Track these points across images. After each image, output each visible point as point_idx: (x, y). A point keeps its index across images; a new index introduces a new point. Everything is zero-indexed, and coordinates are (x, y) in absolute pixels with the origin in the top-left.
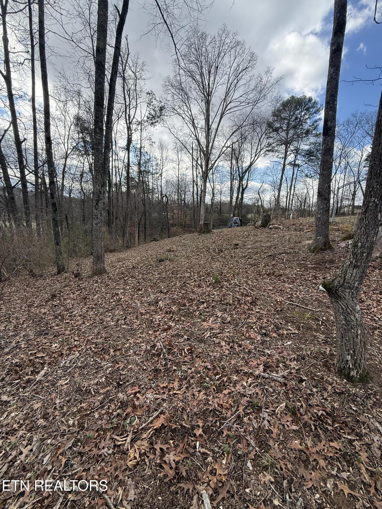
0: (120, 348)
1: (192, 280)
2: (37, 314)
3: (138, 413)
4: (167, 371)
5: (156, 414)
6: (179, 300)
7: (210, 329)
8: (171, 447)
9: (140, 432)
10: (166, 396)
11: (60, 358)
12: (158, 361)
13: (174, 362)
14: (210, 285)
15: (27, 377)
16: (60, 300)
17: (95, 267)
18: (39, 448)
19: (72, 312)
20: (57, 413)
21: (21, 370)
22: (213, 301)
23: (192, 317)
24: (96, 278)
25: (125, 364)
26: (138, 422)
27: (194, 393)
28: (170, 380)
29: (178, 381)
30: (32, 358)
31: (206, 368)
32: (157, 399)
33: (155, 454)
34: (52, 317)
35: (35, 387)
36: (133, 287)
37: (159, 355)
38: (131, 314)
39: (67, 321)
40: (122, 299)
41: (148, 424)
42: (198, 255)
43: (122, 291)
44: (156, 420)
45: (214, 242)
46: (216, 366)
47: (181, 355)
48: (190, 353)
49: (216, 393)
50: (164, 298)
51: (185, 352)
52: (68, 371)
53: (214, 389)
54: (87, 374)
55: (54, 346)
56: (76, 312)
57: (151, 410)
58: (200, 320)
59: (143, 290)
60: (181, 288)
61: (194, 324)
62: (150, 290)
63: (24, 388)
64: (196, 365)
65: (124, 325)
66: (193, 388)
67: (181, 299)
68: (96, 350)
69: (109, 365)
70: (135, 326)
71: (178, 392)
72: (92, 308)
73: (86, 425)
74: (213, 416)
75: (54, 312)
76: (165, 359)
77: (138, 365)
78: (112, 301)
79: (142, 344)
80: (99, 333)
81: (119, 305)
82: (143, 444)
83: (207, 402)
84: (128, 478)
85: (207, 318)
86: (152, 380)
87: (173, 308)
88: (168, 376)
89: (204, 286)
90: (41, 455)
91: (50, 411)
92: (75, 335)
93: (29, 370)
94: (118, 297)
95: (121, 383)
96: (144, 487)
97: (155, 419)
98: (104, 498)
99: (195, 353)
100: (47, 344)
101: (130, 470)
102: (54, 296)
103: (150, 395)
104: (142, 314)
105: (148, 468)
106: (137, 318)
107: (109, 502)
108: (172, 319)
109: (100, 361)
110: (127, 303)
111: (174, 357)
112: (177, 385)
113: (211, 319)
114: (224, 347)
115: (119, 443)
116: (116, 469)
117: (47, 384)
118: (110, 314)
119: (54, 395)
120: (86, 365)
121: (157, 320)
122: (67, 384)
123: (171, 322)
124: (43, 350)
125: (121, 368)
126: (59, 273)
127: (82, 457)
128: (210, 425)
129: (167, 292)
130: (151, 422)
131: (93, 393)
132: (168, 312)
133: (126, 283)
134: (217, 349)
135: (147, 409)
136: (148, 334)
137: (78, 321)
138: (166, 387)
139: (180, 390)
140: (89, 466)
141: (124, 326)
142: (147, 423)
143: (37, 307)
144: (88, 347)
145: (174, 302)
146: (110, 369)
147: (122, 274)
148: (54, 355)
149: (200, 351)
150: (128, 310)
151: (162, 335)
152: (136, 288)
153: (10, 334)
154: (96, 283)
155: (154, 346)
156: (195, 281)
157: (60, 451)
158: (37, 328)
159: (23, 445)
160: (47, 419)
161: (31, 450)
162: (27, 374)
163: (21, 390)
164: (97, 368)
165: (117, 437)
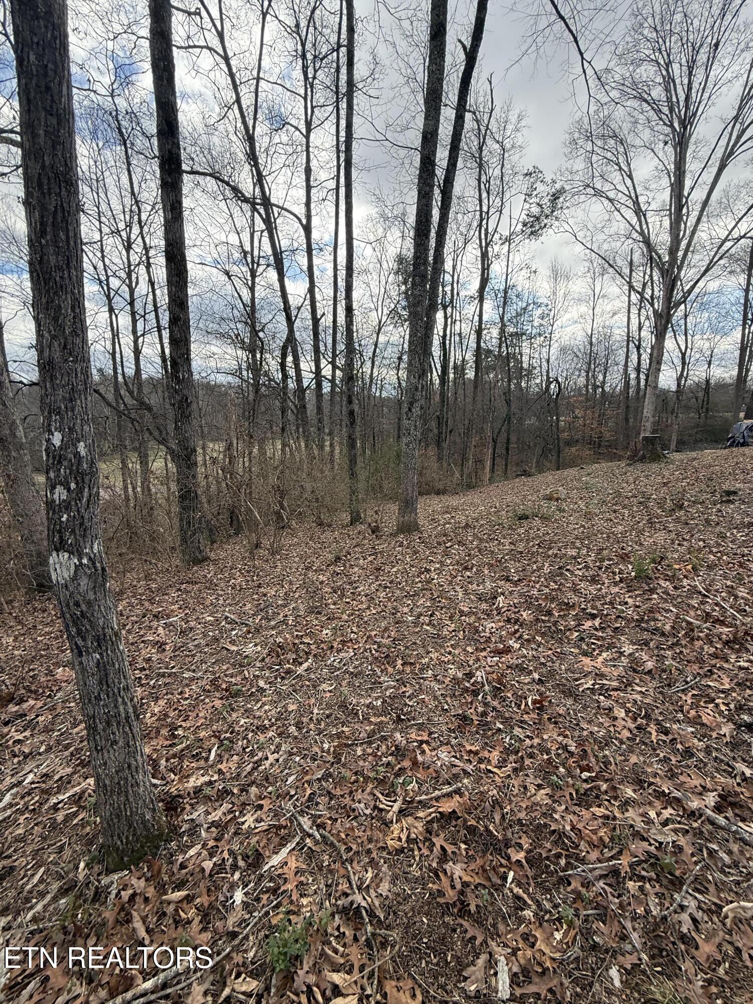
0: (412, 661)
1: (579, 564)
2: (313, 582)
3: (419, 776)
4: (483, 725)
5: (447, 789)
6: (540, 602)
7: (596, 674)
8: (461, 854)
9: (415, 805)
10: (471, 767)
11: (328, 652)
12: (471, 703)
13: (499, 715)
14: (621, 581)
15: (288, 666)
16: (344, 566)
17: (402, 519)
18: (286, 761)
19: (357, 588)
20: (312, 726)
21: (283, 654)
22: (619, 617)
23: (560, 642)
24: (401, 537)
25: (415, 691)
26: (416, 788)
27: (528, 784)
28: (486, 743)
29: (501, 752)
30: (297, 641)
31: (565, 748)
32: (455, 766)
33: (432, 851)
34: (330, 590)
35: (294, 682)
36: (458, 563)
37: (475, 693)
38: (444, 610)
39: (348, 600)
40: (433, 579)
41: (431, 799)
42: (615, 512)
43: (438, 566)
44: (446, 799)
45: (665, 484)
46: (589, 751)
47: (519, 707)
48: (538, 709)
49: (576, 805)
50: (510, 592)
51: (527, 704)
52: (335, 674)
53: (571, 794)
54: (358, 686)
55: (325, 632)
56: (362, 588)
57: (441, 780)
58: (577, 651)
59: (474, 569)
60: (551, 577)
61: (561, 656)
62: (486, 572)
63: (283, 678)
64: (545, 737)
65: (428, 625)
66: (527, 775)
67: (544, 600)
68: (377, 655)
69: (392, 683)
70: (445, 632)
71: (495, 770)
72: (386, 587)
73: (343, 759)
74: (555, 843)
75: (334, 582)
76: (486, 704)
77: (435, 698)
78: (417, 580)
79: (450, 666)
80: (386, 629)
81: (426, 589)
82: (416, 825)
83: (549, 813)
84: (385, 863)
85: (594, 650)
86: (454, 732)
87: (525, 614)
88: (483, 736)
89: (606, 581)
90: (286, 771)
91: (305, 720)
92: (353, 623)
93: (291, 656)
94: (428, 576)
95: (402, 717)
96: (405, 890)
97: (444, 796)
98: (347, 869)
99: (549, 711)
100: (318, 628)
101: (389, 853)
102: (338, 559)
103: (444, 755)
104: (462, 613)
105: (417, 865)
106: (451, 618)
107: (352, 877)
108: (517, 635)
109: (379, 674)
110: (441, 589)
111: (503, 707)
112: (496, 758)
113: (605, 655)
114: (619, 720)
115: (381, 806)
116: (370, 840)
117: (307, 683)
118: (410, 602)
119: (313, 701)
120: (360, 673)
121: (487, 630)
122: (330, 691)
123: (514, 639)
124: (311, 635)
125: (407, 694)
126: (352, 523)
127: (331, 799)
128: (544, 856)
129: (519, 580)
130: (437, 799)
131: (361, 717)
132: (512, 621)
133: (446, 554)
134: (601, 720)
135: (434, 775)
136: (465, 650)
138: (476, 753)
139: (500, 768)
140: (337, 816)
141: (428, 628)
142: (429, 796)
143: (316, 571)
144: (367, 647)
145: (528, 601)
146: (392, 690)
147: (445, 536)
148: (322, 645)
149: (561, 712)
150: (440, 602)
151: (489, 659)
152: (462, 564)
153: (280, 602)
154: (400, 546)
155: (470, 675)
156: (587, 567)
157: (307, 778)
158: (311, 601)
159: (270, 749)
160: (299, 729)
161: (277, 760)
162: (288, 662)
163: (279, 680)
164: (374, 683)
165: (380, 796)
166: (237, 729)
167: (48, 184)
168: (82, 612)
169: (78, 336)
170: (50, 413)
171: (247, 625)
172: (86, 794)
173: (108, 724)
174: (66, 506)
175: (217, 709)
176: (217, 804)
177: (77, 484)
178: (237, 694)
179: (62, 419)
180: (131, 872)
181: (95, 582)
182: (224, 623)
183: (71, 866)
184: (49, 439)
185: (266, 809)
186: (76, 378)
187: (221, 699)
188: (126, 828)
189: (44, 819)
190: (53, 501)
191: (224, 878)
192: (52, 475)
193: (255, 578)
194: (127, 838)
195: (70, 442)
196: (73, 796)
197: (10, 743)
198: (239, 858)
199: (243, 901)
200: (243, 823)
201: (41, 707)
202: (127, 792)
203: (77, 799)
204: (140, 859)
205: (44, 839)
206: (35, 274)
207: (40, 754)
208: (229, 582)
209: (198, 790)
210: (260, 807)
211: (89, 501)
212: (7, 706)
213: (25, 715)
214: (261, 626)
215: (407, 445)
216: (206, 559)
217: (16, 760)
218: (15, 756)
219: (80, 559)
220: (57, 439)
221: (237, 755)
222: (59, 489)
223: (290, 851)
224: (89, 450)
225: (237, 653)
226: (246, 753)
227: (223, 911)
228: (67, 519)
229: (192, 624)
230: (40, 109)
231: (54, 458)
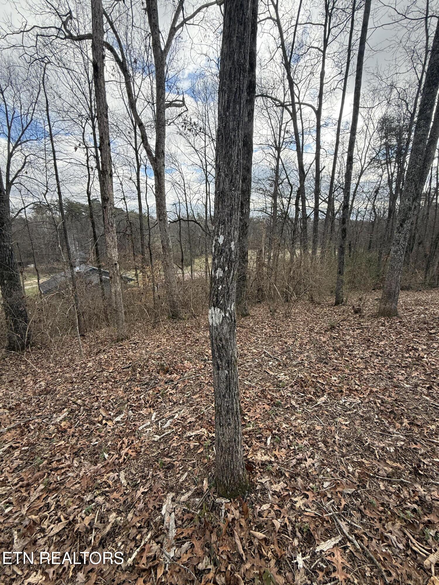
0: (419, 423)
2: (317, 340)
11: (339, 394)
15: (310, 396)
17: (383, 306)
18: (320, 467)
19: (352, 351)
20: (336, 448)
21: (306, 387)
24: (382, 319)
25: (428, 452)
30: (314, 380)
34: (331, 349)
35: (316, 409)
39: (346, 359)
40: (424, 358)
43: (425, 347)
52: (348, 413)
54: (370, 429)
55: (333, 378)
56: (357, 352)
63: (307, 404)
65: (427, 396)
68: (382, 408)
69: (402, 437)
72: (378, 356)
73: (367, 486)
75: (333, 344)
78: (407, 355)
80: (386, 389)
81: (418, 365)
90: (321, 476)
91: (329, 440)
92: (355, 377)
93: (312, 390)
94: (417, 354)
95: (420, 472)
100: (327, 374)
102: (333, 328)
109: (387, 424)
115: (415, 548)
116: (409, 577)
117: (326, 413)
118: (403, 372)
119: (334, 428)
120: (369, 419)
122: (346, 425)
124: (324, 378)
125: (420, 452)
126: (337, 303)
127: (363, 517)
131: (378, 457)
133: (431, 338)
137: (359, 363)
140: (371, 535)
141: (428, 398)
143: (317, 333)
144: (372, 399)
146: (402, 443)
147: (425, 323)
148: (333, 388)
150: (435, 378)
153: (297, 350)
154: (382, 326)
157: (339, 489)
158: (318, 353)
159: (307, 454)
160: (326, 447)
161: (313, 465)
162: (310, 393)
163: (305, 404)
164: (384, 431)
165: (411, 538)
166: (282, 429)
167: (235, 73)
168: (222, 345)
169: (238, 173)
170: (219, 223)
171: (277, 360)
172: (203, 438)
173: (228, 412)
174: (221, 280)
175: (266, 411)
176: (277, 480)
177: (228, 267)
178: (278, 405)
179: (225, 227)
180: (231, 502)
181: (231, 328)
182: (263, 355)
183: (200, 479)
184: (217, 239)
185: (310, 499)
186: (234, 201)
187: (268, 404)
188: (230, 475)
189: (185, 443)
190: (215, 277)
191: (287, 538)
192: (216, 261)
193: (277, 331)
194: (230, 481)
195: (227, 242)
196: (197, 435)
197: (168, 394)
198: (297, 529)
199: (304, 567)
200: (296, 502)
201: (179, 379)
202: (232, 455)
203: (199, 438)
204: (235, 496)
205: (186, 455)
206: (221, 137)
207: (180, 404)
208: (262, 330)
209: (263, 464)
210: (307, 497)
211: (232, 278)
212: (166, 374)
213: (173, 381)
214: (287, 363)
215: (396, 252)
216: (247, 315)
217: (171, 404)
218: (170, 401)
219: (225, 313)
220: (221, 240)
221: (285, 448)
222: (219, 270)
223: (335, 545)
224: (236, 247)
225: (275, 377)
226: (291, 450)
227: (290, 565)
228: (221, 289)
229: (246, 352)
230: (236, 22)
231: (218, 251)
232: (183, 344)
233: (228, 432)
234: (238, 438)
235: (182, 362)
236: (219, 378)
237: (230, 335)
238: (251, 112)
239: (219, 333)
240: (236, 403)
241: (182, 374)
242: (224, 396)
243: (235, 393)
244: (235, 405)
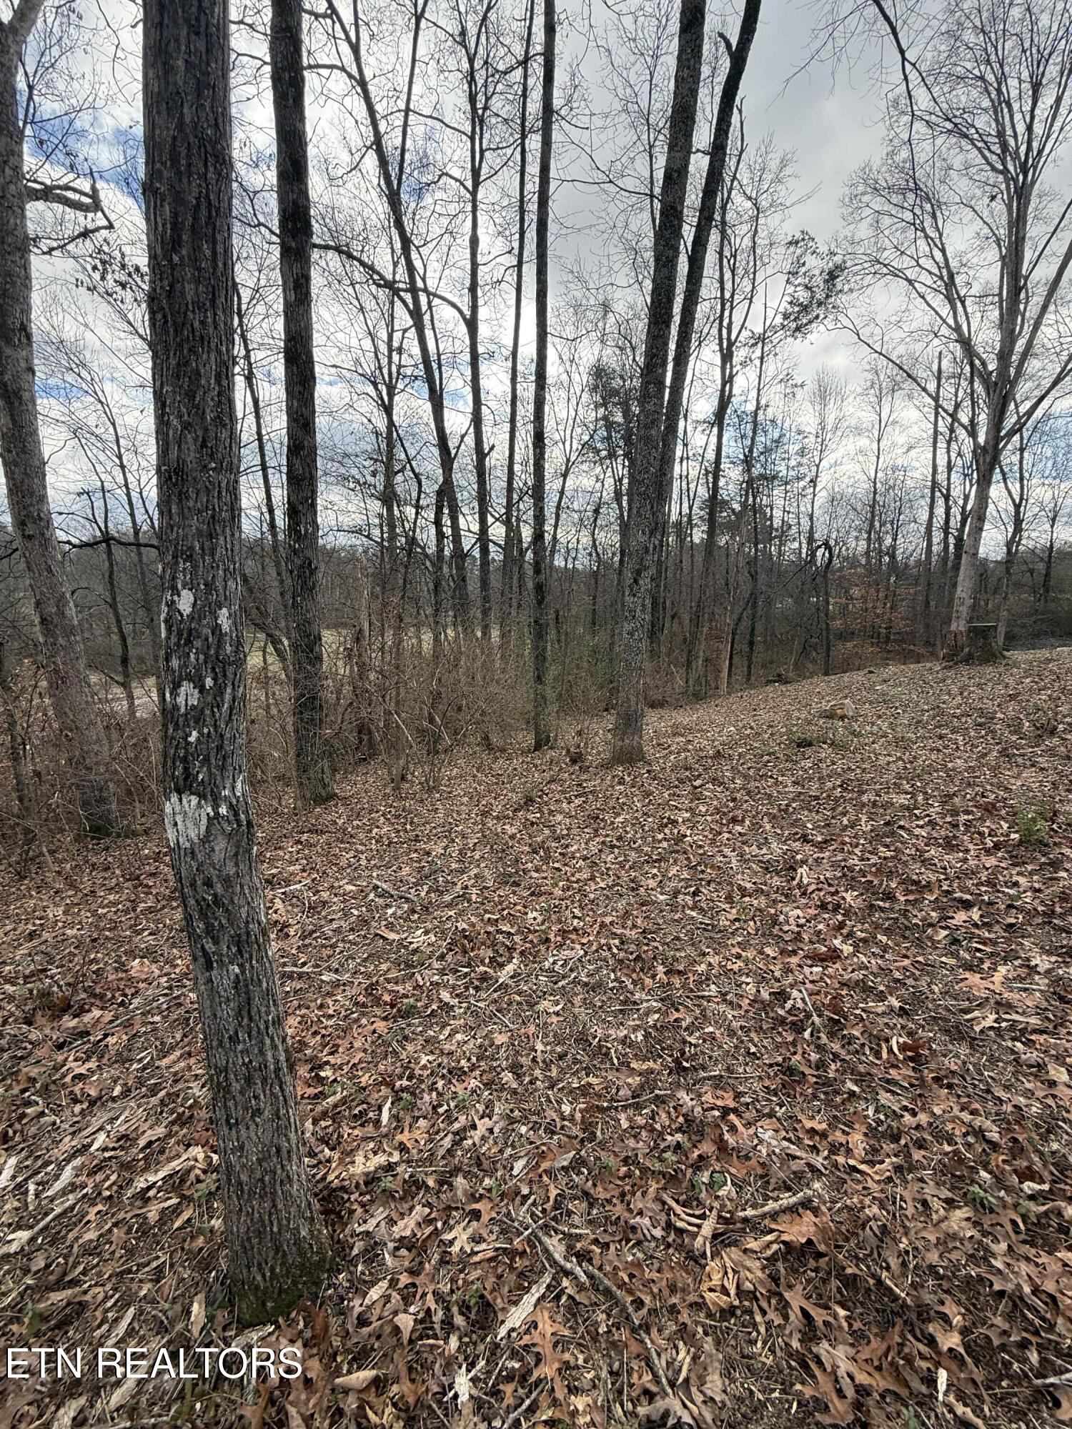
0: (681, 968)
1: (918, 818)
2: (497, 834)
3: (733, 1171)
4: (824, 1084)
5: (787, 1199)
6: (869, 878)
7: (997, 1003)
8: (840, 1327)
9: (739, 1225)
10: (820, 1159)
11: (543, 948)
12: (794, 1043)
13: (848, 1069)
14: (997, 846)
15: (482, 969)
16: (540, 811)
17: (620, 743)
18: (505, 1131)
19: (567, 846)
20: (537, 1072)
21: (472, 950)
22: (1010, 906)
23: (919, 943)
24: (619, 770)
25: (696, 1019)
26: (734, 1194)
27: (929, 1198)
28: (835, 1117)
29: (866, 1135)
30: (490, 929)
31: (980, 1133)
32: (795, 1157)
33: (786, 1317)
34: (527, 849)
35: (495, 995)
36: (718, 811)
37: (798, 1028)
38: (713, 885)
39: (556, 865)
40: (685, 836)
41: (764, 1216)
42: (941, 737)
43: (687, 815)
44: (787, 1217)
45: (1012, 697)
46: (1025, 1143)
47: (878, 1054)
48: (912, 1059)
49: (1024, 1242)
50: (816, 860)
51: (890, 1050)
52: (560, 984)
53: (1014, 1222)
54: (601, 1007)
55: (531, 915)
56: (575, 847)
57: (773, 1181)
58: (952, 961)
59: (748, 822)
60: (876, 837)
61: (927, 968)
62: (768, 827)
63: (477, 989)
64: (937, 1110)
65: (692, 909)
66: (922, 1180)
67: (875, 875)
68: (622, 955)
69: (655, 1004)
70: (724, 923)
71: (863, 1167)
72: (613, 847)
73: (599, 1133)
74: (1009, 1317)
75: (530, 837)
76: (820, 1048)
77: (732, 1033)
78: (660, 837)
79: (744, 978)
80: (627, 914)
81: (677, 852)
82: (748, 1263)
83: (982, 1256)
84: (706, 1334)
85: (981, 961)
86: (776, 1095)
87: (848, 896)
88: (828, 1103)
89: (971, 846)
90: (509, 1151)
91: (523, 1060)
92: (573, 902)
93: (487, 953)
94: (676, 831)
95: (685, 1064)
96: (751, 1392)
97: (784, 1212)
98: (642, 1342)
99: (933, 1066)
100: (518, 907)
101: (710, 1315)
102: (529, 800)
103: (769, 1137)
104: (744, 892)
105: (765, 1343)
106: (729, 899)
107: (656, 1361)
108: (845, 931)
109: (631, 987)
110: (701, 851)
111: (849, 1053)
112: (861, 1146)
113: (1002, 970)
114: (1061, 1087)
115: (680, 1224)
116: (673, 1289)
117: (518, 998)
118: (655, 871)
119: (532, 1029)
120: (600, 985)
121: (791, 921)
122: (557, 1014)
123: (840, 938)
124: (511, 919)
125: (684, 1024)
126: (538, 747)
127: (591, 1206)
128: (996, 1342)
129: (825, 842)
130: (774, 1216)
131: (615, 1061)
132: (830, 907)
133: (696, 796)
134: (1028, 1086)
135: (760, 1171)
136: (761, 953)
137: (580, 870)
138: (823, 1135)
139: (872, 1163)
140: (607, 1238)
141: (694, 914)
142: (760, 1211)
143: (498, 818)
144: (603, 941)
145: (850, 878)
146: (656, 1016)
147: (686, 769)
148: (531, 937)
149: (954, 1068)
150: (703, 872)
151: (807, 970)
152: (725, 814)
153: (454, 866)
154: (620, 783)
155: (781, 996)
157: (545, 1165)
158: (500, 865)
159: (477, 1111)
160: (518, 1076)
161: (491, 1131)
162: (482, 962)
163: (472, 991)
164: (624, 1003)
165: (674, 1204)
166: (417, 1072)
167: (189, 156)
168: (215, 895)
169: (224, 426)
170: (175, 557)
171: (407, 900)
172: (192, 1177)
173: (249, 1080)
174: (196, 717)
175: (380, 1036)
176: (406, 1206)
177: (215, 679)
178: (408, 1013)
179: (195, 567)
180: (278, 1327)
181: (238, 846)
182: (372, 896)
183: (178, 1308)
184: (173, 602)
185: (485, 1218)
186: (219, 497)
187: (385, 1019)
188: (271, 1254)
189: (129, 1216)
190: (176, 707)
191: (432, 1346)
192: (175, 663)
193: (408, 827)
194: (272, 1270)
195: (205, 609)
196: (171, 1176)
197: (68, 1079)
198: (455, 1309)
199: (471, 1397)
200: (451, 1243)
201: (111, 1022)
202: (274, 1193)
203: (177, 1182)
204: (291, 1306)
205: (131, 1252)
206: (159, 316)
207: (114, 1099)
208: (371, 831)
209: (371, 1180)
210: (476, 1215)
211: (231, 708)
212: (60, 1017)
213: (88, 1034)
214: (430, 903)
215: (631, 634)
216: (332, 796)
217: (77, 1109)
218: (76, 1101)
219: (216, 807)
220: (186, 602)
221: (425, 1118)
222: (186, 688)
223: (539, 1300)
224: (235, 623)
225: (401, 944)
226: (440, 1115)
227: (439, 1412)
228: (198, 739)
229: (325, 895)
231: (180, 635)
232: (126, 912)
233: (255, 1136)
234: (288, 1141)
235: (122, 967)
236: (213, 991)
237: (237, 865)
238: (302, 281)
239: (201, 865)
240: (274, 1047)
241: (122, 1004)
242: (234, 1039)
243: (266, 1022)
244: (269, 1054)
